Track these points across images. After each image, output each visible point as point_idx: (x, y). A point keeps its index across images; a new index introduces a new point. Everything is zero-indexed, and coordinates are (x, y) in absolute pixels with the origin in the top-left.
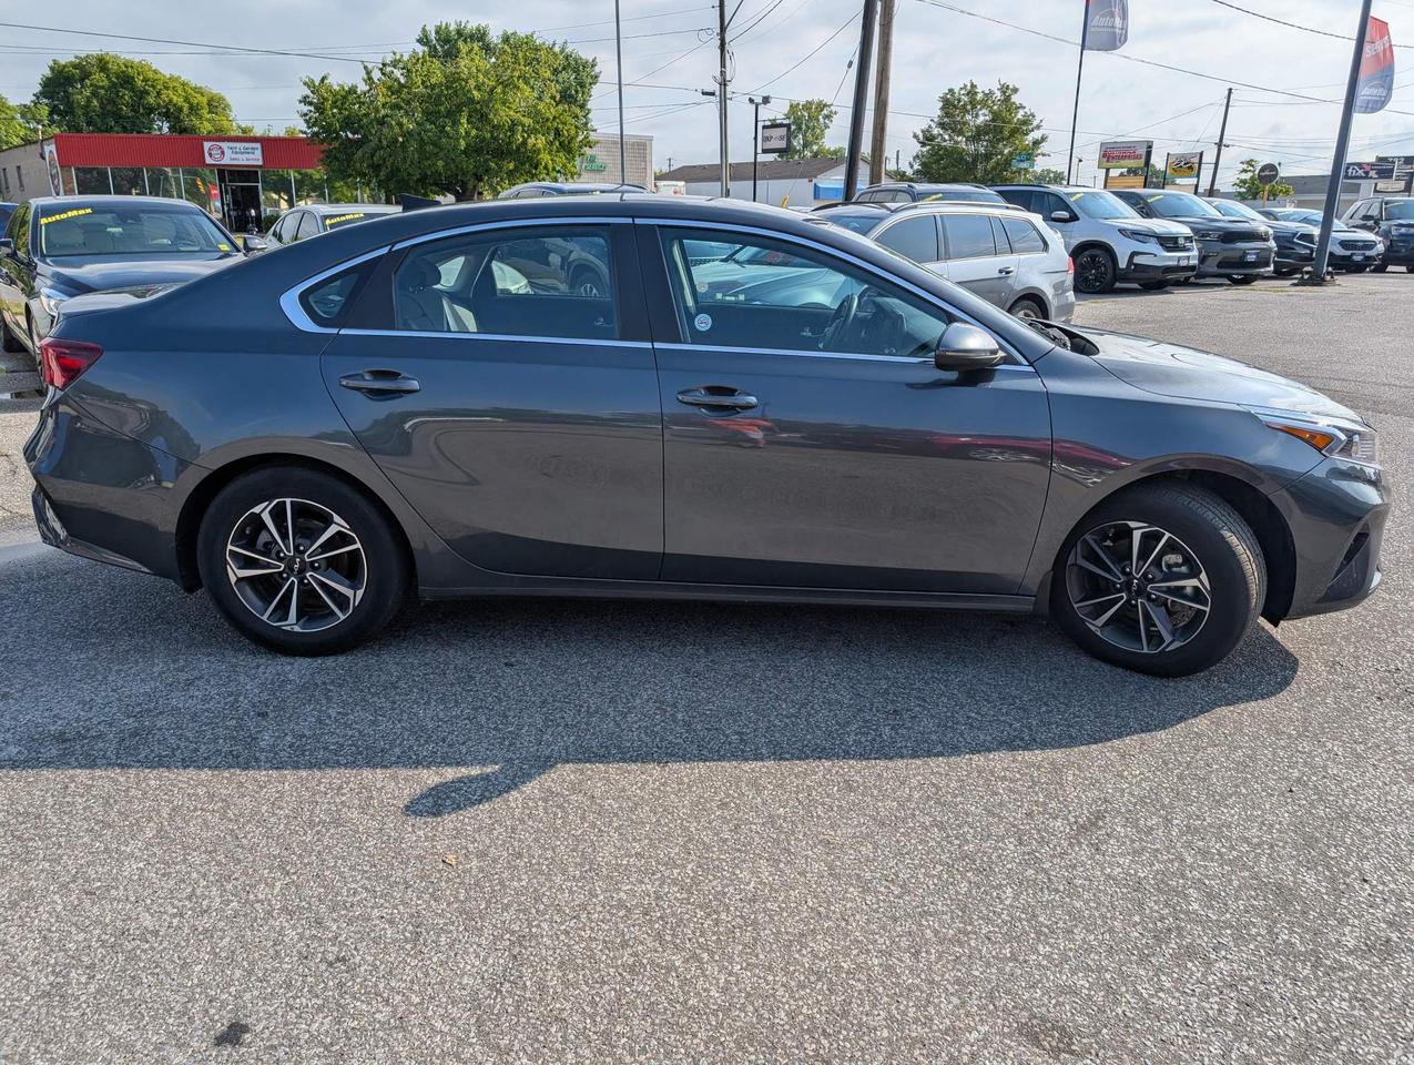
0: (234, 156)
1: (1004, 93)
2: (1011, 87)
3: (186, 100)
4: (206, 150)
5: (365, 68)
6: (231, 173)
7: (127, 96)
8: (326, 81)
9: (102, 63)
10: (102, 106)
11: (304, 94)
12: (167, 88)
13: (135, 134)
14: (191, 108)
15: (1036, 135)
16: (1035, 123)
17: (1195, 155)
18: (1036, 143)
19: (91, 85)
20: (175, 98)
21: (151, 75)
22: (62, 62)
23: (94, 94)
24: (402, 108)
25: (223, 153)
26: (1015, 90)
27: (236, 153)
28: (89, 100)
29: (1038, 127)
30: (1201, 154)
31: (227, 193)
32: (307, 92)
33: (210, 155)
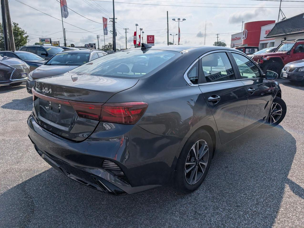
1: (15, 25)
2: (16, 23)
15: (26, 35)
16: (25, 32)
17: (57, 42)
18: (26, 37)
26: (18, 24)
29: (26, 33)
30: (59, 41)
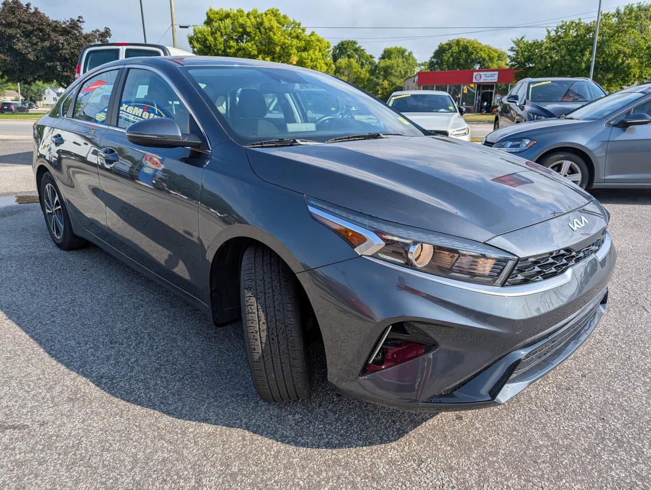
0: (486, 78)
3: (488, 55)
4: (474, 76)
5: (548, 30)
6: (483, 86)
7: (464, 55)
8: (523, 39)
9: (458, 42)
10: (453, 61)
11: (512, 46)
12: (481, 50)
13: (467, 70)
14: (490, 59)
19: (451, 52)
20: (483, 55)
21: (476, 45)
22: (443, 43)
23: (452, 55)
24: (556, 49)
25: (481, 77)
27: (487, 77)
28: (449, 58)
31: (479, 95)
32: (514, 45)
33: (475, 78)
